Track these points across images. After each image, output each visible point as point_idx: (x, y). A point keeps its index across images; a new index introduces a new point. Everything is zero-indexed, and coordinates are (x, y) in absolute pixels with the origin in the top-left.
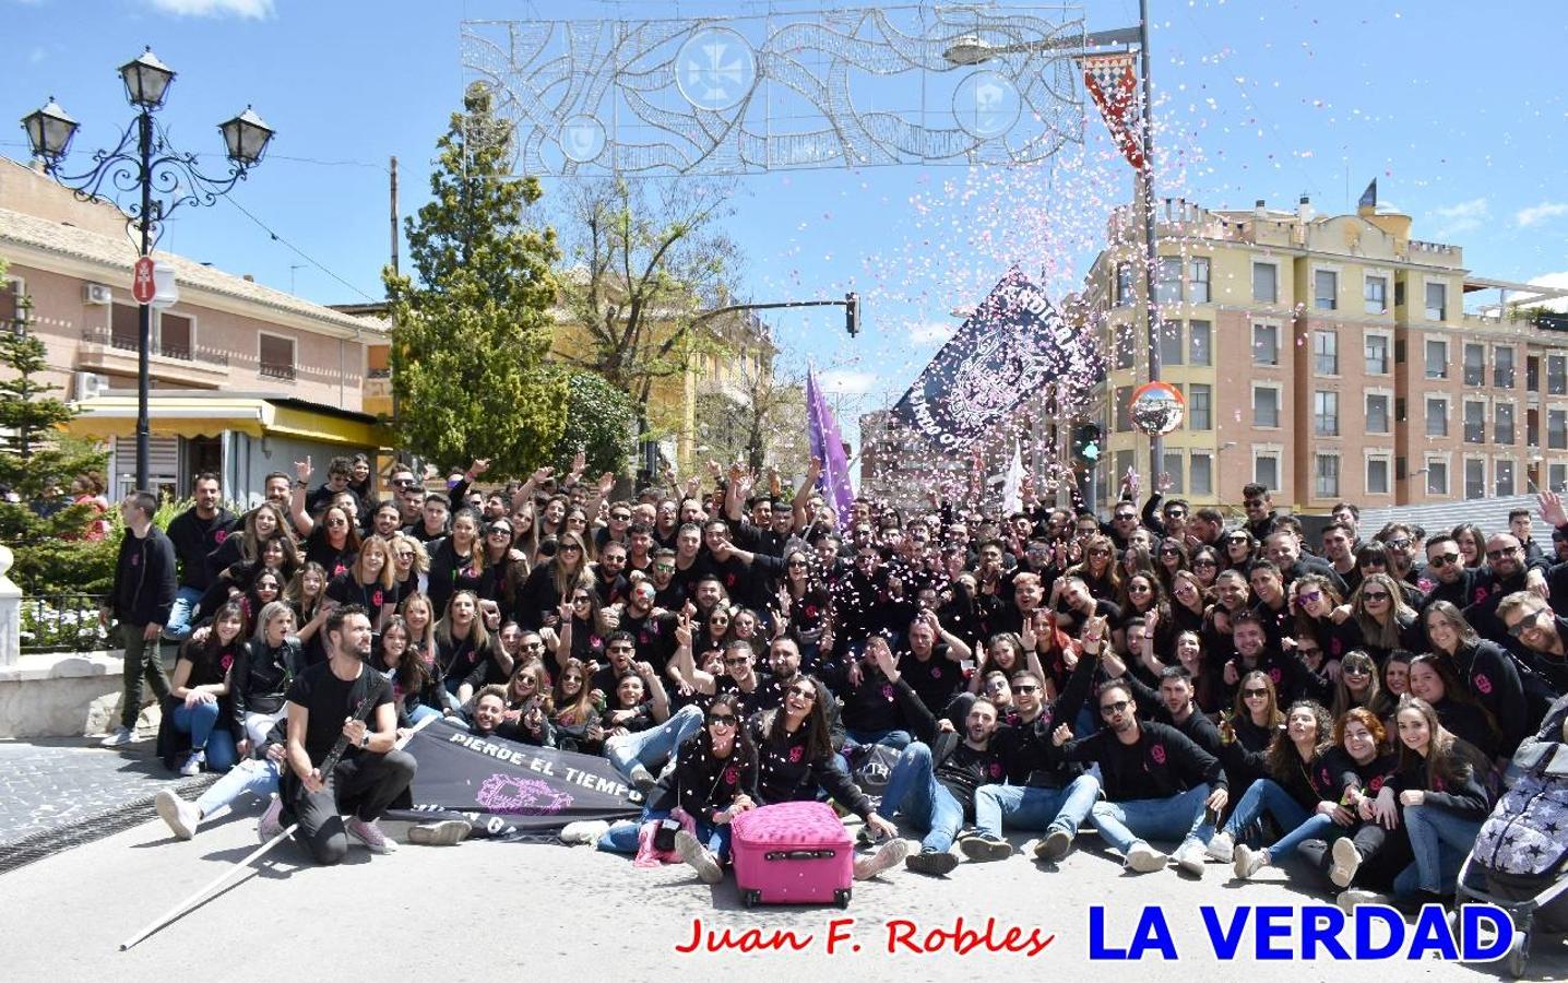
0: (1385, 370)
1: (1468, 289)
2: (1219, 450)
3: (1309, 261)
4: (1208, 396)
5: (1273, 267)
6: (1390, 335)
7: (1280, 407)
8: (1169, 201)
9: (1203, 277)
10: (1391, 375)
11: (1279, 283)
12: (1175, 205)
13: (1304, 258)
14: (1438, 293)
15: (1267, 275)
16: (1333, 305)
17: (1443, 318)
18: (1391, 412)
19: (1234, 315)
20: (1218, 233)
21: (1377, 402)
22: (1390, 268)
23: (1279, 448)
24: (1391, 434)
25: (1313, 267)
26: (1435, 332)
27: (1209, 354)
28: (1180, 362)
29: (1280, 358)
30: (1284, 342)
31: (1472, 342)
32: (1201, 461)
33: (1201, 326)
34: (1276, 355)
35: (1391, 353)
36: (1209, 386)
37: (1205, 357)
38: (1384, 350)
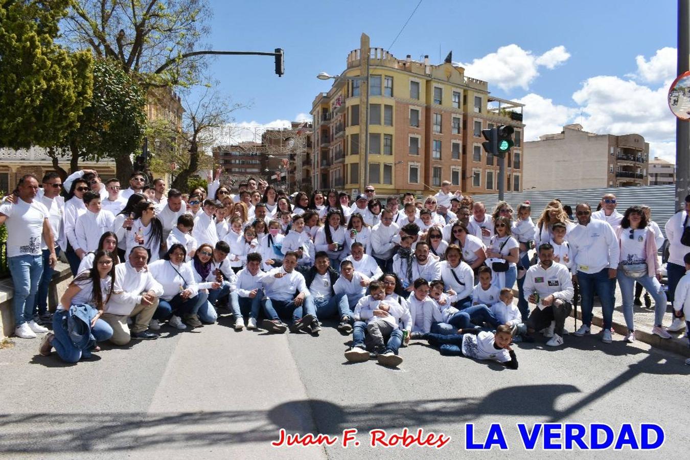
0: (459, 133)
1: (489, 101)
2: (395, 164)
3: (432, 82)
4: (391, 140)
5: (418, 84)
6: (461, 117)
7: (419, 146)
8: (376, 49)
9: (390, 85)
10: (461, 135)
11: (420, 91)
12: (379, 51)
13: (430, 80)
14: (478, 101)
15: (415, 87)
16: (440, 103)
17: (480, 111)
18: (461, 151)
19: (403, 104)
20: (396, 66)
21: (456, 146)
22: (461, 88)
23: (419, 164)
24: (460, 161)
25: (434, 85)
26: (477, 117)
27: (392, 121)
28: (380, 124)
29: (420, 124)
30: (421, 117)
31: (490, 123)
32: (388, 168)
33: (389, 108)
34: (418, 123)
35: (461, 126)
36: (391, 135)
37: (390, 122)
38: (459, 124)
